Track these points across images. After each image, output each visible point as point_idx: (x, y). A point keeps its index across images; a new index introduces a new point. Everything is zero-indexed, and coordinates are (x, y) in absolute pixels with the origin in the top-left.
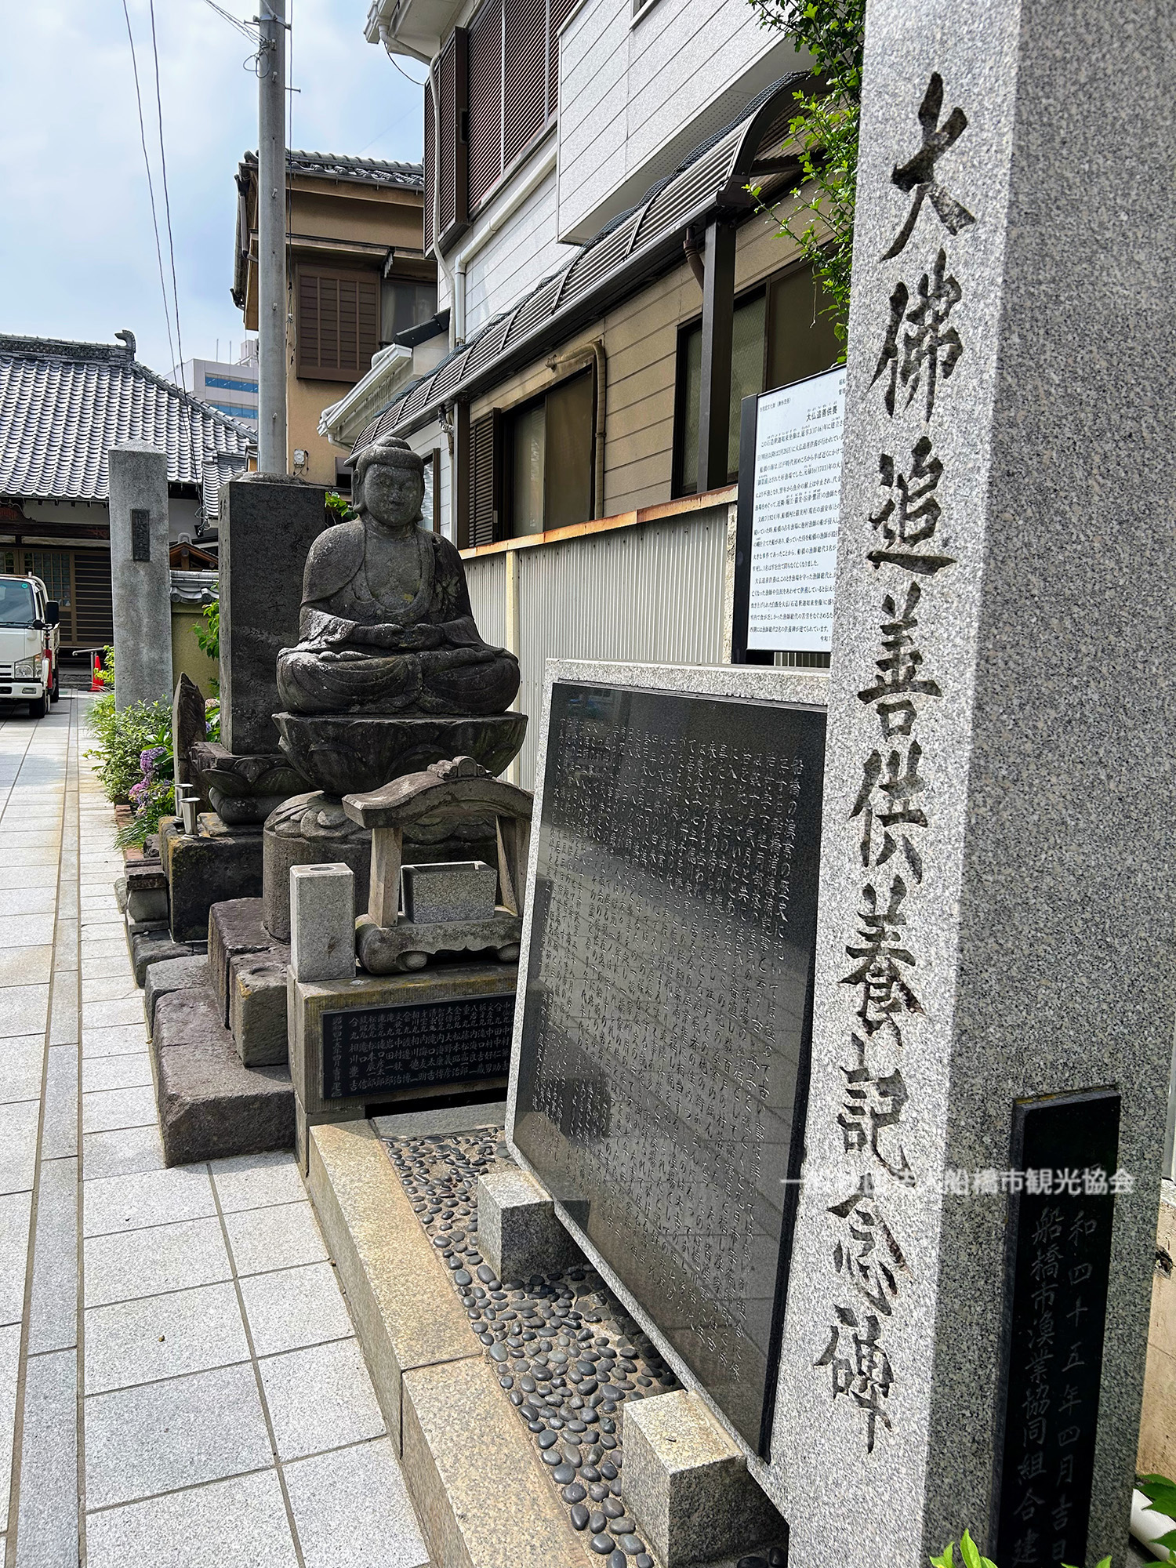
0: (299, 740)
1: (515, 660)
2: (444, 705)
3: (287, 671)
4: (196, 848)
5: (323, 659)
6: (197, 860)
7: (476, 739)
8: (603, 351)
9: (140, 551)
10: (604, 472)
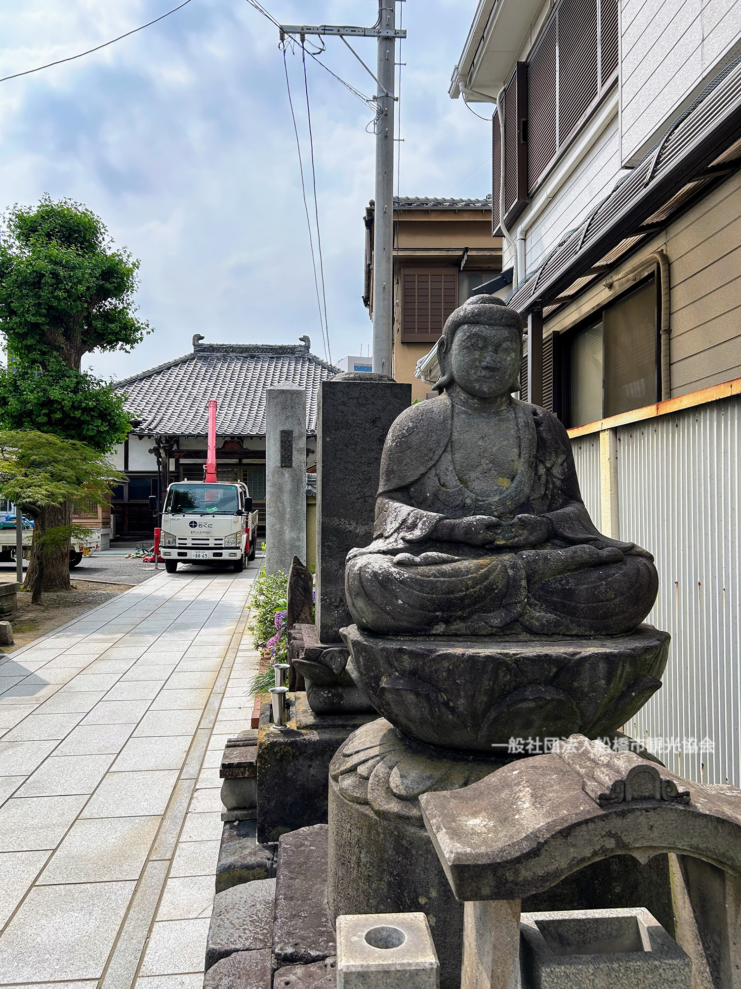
0: (367, 668)
1: (651, 558)
2: (557, 624)
3: (353, 578)
4: (280, 744)
5: (399, 564)
6: (282, 757)
7: (609, 677)
8: (665, 258)
9: (286, 461)
10: (670, 365)
